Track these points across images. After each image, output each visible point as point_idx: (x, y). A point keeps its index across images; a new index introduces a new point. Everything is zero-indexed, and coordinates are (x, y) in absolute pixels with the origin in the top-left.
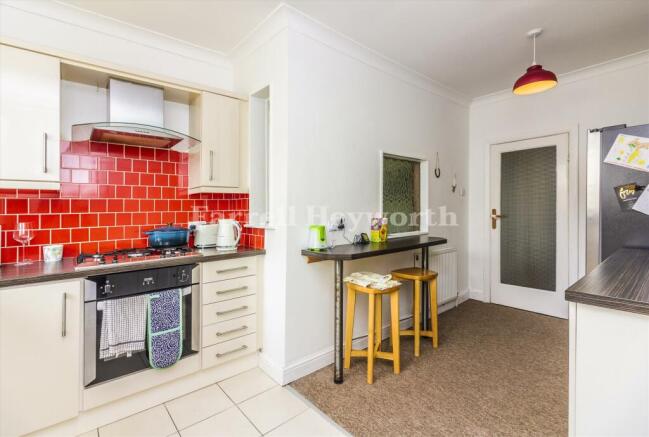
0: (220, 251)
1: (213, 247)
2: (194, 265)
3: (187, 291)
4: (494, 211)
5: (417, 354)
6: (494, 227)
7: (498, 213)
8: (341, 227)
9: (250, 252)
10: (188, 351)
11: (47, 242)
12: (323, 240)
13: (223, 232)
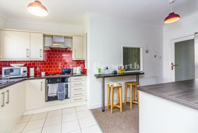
0: (77, 74)
1: (75, 74)
2: (68, 77)
3: (67, 83)
4: (172, 64)
5: (131, 108)
6: (172, 69)
7: (174, 64)
8: (107, 69)
9: (84, 75)
10: (67, 97)
11: (43, 71)
12: (99, 72)
13: (77, 70)
